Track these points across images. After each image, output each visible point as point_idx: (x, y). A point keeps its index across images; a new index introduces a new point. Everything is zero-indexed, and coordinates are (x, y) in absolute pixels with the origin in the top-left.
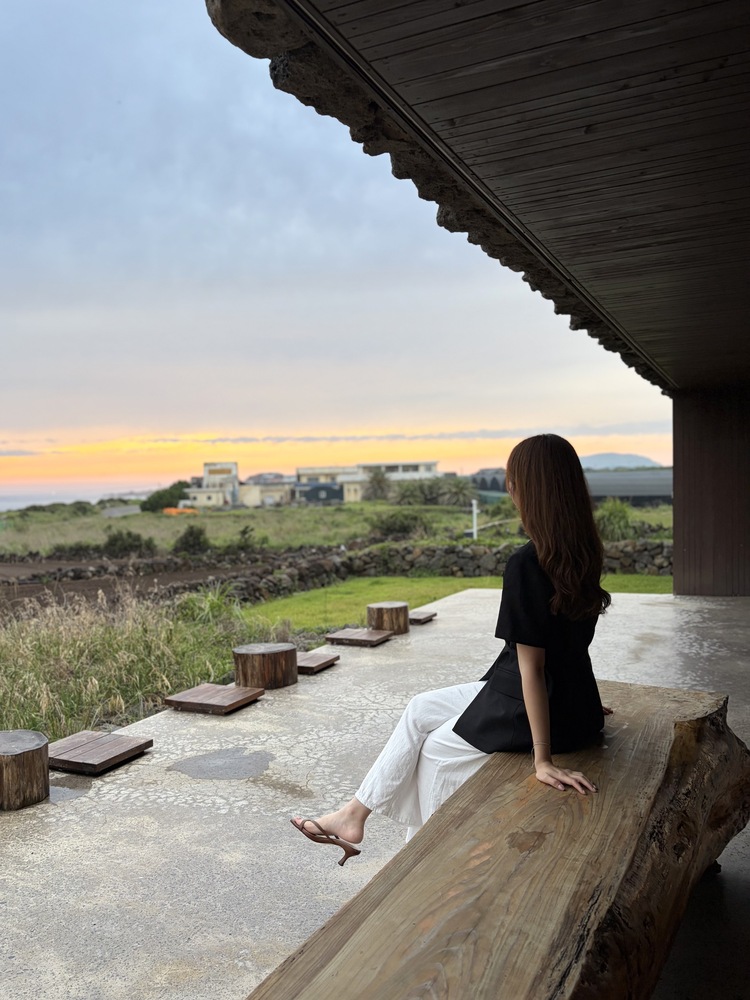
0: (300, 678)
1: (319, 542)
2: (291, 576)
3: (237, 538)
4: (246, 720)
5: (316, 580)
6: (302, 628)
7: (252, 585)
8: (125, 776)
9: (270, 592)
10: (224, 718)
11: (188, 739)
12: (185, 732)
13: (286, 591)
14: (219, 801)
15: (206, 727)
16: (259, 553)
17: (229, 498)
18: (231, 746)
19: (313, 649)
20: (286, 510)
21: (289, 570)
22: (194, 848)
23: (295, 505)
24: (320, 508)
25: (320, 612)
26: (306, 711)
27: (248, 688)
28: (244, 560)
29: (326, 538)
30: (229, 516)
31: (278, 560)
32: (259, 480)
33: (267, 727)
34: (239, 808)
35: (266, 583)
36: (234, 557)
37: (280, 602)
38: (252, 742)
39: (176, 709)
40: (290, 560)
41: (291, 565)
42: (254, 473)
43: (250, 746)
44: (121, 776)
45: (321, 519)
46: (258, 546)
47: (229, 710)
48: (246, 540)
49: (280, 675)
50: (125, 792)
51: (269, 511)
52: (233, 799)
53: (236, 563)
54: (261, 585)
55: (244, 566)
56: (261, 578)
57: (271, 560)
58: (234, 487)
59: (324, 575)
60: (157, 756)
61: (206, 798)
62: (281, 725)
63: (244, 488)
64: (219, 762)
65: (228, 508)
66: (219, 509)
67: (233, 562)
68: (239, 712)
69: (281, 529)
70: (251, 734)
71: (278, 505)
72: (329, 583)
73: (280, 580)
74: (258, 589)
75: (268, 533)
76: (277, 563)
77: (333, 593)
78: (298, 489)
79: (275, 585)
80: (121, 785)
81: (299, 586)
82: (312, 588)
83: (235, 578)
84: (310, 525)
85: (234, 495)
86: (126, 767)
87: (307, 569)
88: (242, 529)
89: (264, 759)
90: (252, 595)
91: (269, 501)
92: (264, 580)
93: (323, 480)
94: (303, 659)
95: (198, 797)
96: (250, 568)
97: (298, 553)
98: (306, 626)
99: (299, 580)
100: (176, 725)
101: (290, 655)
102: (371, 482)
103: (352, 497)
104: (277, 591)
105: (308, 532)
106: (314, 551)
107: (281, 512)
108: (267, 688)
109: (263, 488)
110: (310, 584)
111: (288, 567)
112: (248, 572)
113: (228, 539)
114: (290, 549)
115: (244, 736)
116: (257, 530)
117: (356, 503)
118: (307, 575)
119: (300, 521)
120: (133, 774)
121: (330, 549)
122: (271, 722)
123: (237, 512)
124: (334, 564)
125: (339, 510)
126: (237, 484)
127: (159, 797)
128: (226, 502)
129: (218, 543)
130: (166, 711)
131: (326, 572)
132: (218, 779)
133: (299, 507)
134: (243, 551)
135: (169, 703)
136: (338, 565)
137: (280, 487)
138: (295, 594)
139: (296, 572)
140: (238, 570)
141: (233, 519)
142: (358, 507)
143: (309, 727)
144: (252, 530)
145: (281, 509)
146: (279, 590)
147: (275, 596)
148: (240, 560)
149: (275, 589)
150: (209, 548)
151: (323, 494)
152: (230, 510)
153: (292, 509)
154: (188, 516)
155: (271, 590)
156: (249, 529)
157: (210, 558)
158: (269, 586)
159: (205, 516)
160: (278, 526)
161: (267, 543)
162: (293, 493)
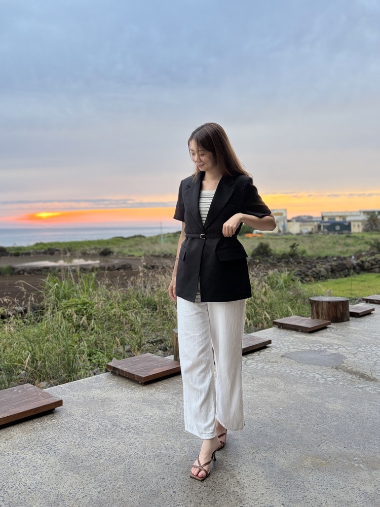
0: (351, 318)
1: (337, 254)
2: (326, 269)
3: (288, 250)
5: (341, 273)
7: (304, 273)
8: (258, 357)
9: (314, 278)
10: (309, 335)
11: (290, 343)
12: (287, 339)
13: (324, 278)
15: (299, 338)
16: (301, 259)
17: (281, 229)
20: (316, 236)
21: (324, 266)
23: (321, 234)
24: (336, 235)
28: (293, 262)
29: (342, 252)
30: (282, 238)
32: (299, 219)
35: (311, 272)
36: (287, 260)
39: (279, 327)
44: (256, 357)
45: (337, 242)
46: (300, 255)
48: (294, 251)
50: (260, 365)
51: (305, 236)
52: (326, 376)
53: (288, 264)
54: (309, 273)
58: (284, 223)
59: (346, 270)
60: (274, 349)
63: (290, 223)
64: (312, 356)
65: (281, 234)
66: (276, 235)
69: (313, 246)
71: (311, 233)
73: (320, 271)
74: (307, 275)
75: (306, 248)
78: (322, 224)
79: (317, 274)
80: (258, 361)
81: (332, 275)
82: (339, 277)
84: (330, 245)
85: (284, 227)
86: (258, 352)
87: (336, 266)
88: (291, 245)
90: (303, 277)
91: (305, 231)
93: (338, 219)
95: (304, 372)
97: (325, 260)
99: (331, 272)
100: (281, 335)
102: (368, 221)
103: (356, 229)
104: (318, 277)
105: (330, 248)
107: (312, 237)
108: (332, 322)
109: (301, 224)
110: (338, 275)
113: (282, 250)
114: (319, 258)
117: (359, 233)
118: (336, 269)
119: (324, 242)
120: (263, 357)
122: (339, 339)
123: (286, 237)
124: (352, 264)
125: (348, 237)
126: (286, 221)
127: (281, 370)
128: (280, 231)
129: (277, 252)
130: (274, 328)
132: (313, 365)
133: (323, 235)
134: (292, 257)
135: (275, 323)
136: (355, 265)
137: (311, 223)
138: (329, 280)
139: (329, 267)
141: (284, 240)
142: (360, 235)
143: (364, 344)
144: (298, 245)
145: (313, 235)
146: (319, 277)
147: (317, 280)
148: (290, 262)
149: (317, 276)
150: (272, 255)
151: (338, 228)
152: (282, 235)
153: (319, 236)
154: (259, 239)
155: (315, 276)
156: (295, 245)
157: (273, 260)
158: (314, 274)
159: (268, 238)
160: (311, 245)
161: (305, 253)
162: (319, 227)
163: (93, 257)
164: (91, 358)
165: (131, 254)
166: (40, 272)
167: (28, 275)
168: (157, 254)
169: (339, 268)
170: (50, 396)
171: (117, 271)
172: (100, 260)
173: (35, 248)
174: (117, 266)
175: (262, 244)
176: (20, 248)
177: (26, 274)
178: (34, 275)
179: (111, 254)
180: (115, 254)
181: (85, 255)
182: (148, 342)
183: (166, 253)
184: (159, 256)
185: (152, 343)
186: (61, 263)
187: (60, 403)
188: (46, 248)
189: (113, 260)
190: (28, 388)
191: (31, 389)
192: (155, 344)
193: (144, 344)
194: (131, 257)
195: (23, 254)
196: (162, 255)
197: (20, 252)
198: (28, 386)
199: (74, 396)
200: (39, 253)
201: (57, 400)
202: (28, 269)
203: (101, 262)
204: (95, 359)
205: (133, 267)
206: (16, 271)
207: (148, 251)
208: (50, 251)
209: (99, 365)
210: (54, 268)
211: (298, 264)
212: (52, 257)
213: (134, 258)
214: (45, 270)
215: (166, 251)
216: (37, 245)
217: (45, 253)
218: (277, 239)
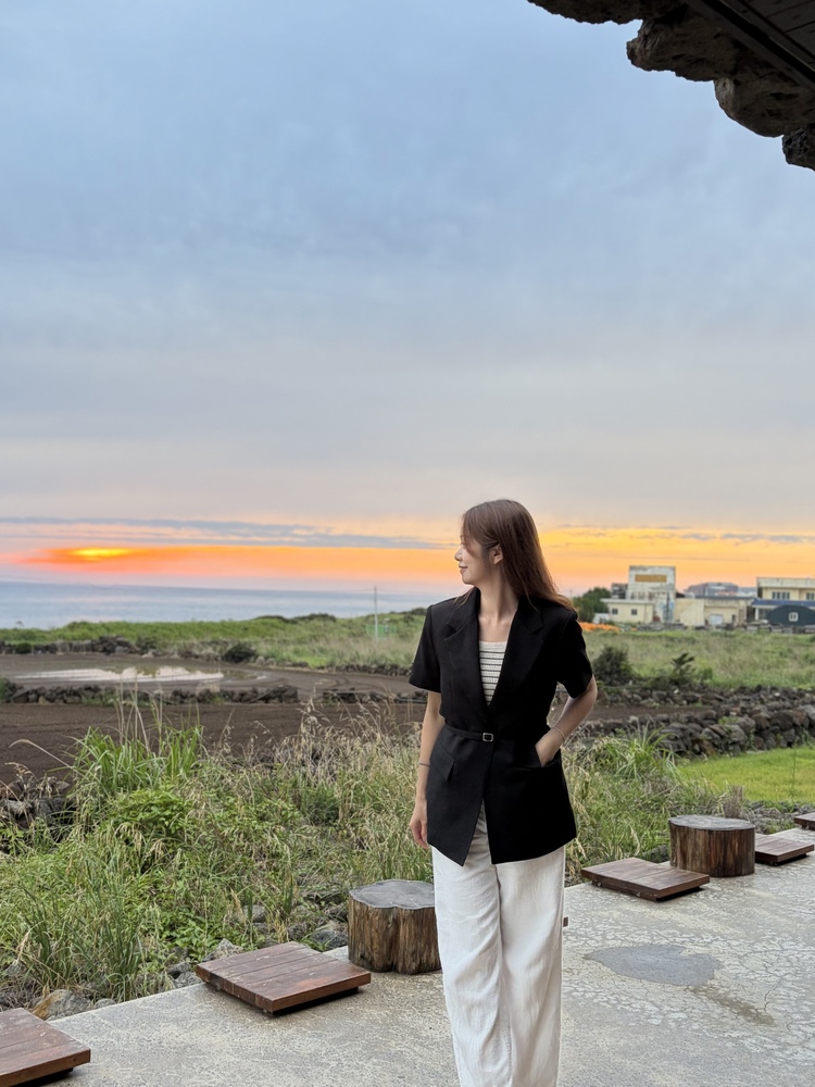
0: (758, 868)
1: (784, 683)
2: (745, 728)
3: (670, 668)
4: (684, 911)
5: (780, 737)
6: (759, 799)
7: (691, 734)
9: (715, 746)
10: (658, 905)
12: (606, 915)
13: (738, 747)
14: (649, 1007)
15: (633, 913)
16: (698, 691)
17: (660, 614)
18: (664, 942)
19: (775, 832)
20: (740, 634)
21: (741, 720)
22: (618, 1060)
23: (752, 629)
24: (789, 635)
25: (785, 782)
26: (764, 912)
27: (688, 872)
28: (677, 698)
29: (794, 678)
30: (660, 637)
31: (726, 703)
32: (703, 592)
33: (712, 925)
34: (675, 1021)
35: (709, 734)
36: (665, 693)
37: (727, 761)
38: (692, 942)
40: (742, 704)
41: (743, 712)
42: (696, 582)
43: (689, 946)
45: (790, 651)
46: (698, 681)
47: (662, 895)
48: (682, 672)
49: (731, 861)
51: (716, 634)
52: (666, 1008)
53: (666, 702)
54: (702, 736)
55: (677, 706)
56: (703, 726)
57: (715, 702)
58: (668, 599)
59: (793, 731)
60: (572, 939)
61: (633, 1000)
62: (730, 926)
63: (681, 600)
64: (650, 959)
65: (658, 626)
66: (646, 628)
67: (663, 699)
68: (676, 901)
69: (731, 660)
70: (691, 930)
71: (728, 627)
72: (800, 743)
73: (729, 732)
74: (698, 741)
75: (711, 663)
76: (724, 706)
77: (804, 756)
78: (758, 607)
79: (722, 737)
81: (758, 742)
82: (775, 747)
83: (667, 721)
84: (773, 659)
85: (667, 609)
87: (769, 720)
88: (677, 656)
89: (708, 965)
90: (690, 748)
91: (716, 621)
92: (707, 730)
93: (794, 597)
94: (762, 844)
95: (624, 998)
96: (685, 710)
97: (755, 696)
98: (765, 799)
99: (756, 733)
100: (595, 904)
101: (746, 836)
104: (724, 745)
105: (769, 667)
106: (777, 694)
107: (732, 637)
108: (713, 875)
109: (707, 602)
110: (771, 740)
111: (738, 715)
112: (683, 716)
113: (657, 668)
114: (742, 690)
115: (682, 932)
116: (697, 659)
118: (767, 728)
119: (759, 651)
121: (801, 694)
122: (718, 919)
123: (670, 633)
124: (808, 718)
126: (672, 596)
127: (575, 989)
128: (656, 619)
129: (643, 673)
130: (582, 885)
131: (795, 725)
132: (647, 979)
133: (759, 632)
134: (677, 685)
135: (587, 875)
137: (733, 603)
138: (749, 752)
139: (752, 723)
140: (669, 711)
141: (664, 642)
143: (769, 934)
144: (691, 659)
145: (733, 633)
146: (727, 745)
147: (722, 753)
148: (672, 698)
149: (723, 742)
150: (630, 678)
151: (794, 617)
152: (662, 630)
153: (748, 634)
154: (605, 635)
155: (716, 743)
156: (687, 658)
157: (633, 693)
158: (714, 738)
159: (627, 636)
160: (727, 656)
161: (711, 677)
162: (751, 612)
163: (207, 663)
164: (174, 934)
165: (299, 660)
166: (77, 698)
167: (47, 703)
168: (361, 664)
169: (778, 724)
170: (64, 1040)
171: (262, 703)
172: (224, 672)
173: (69, 634)
174: (262, 691)
175: (610, 649)
176: (30, 635)
177: (41, 699)
178: (61, 703)
179: (252, 659)
180: (261, 658)
181: (188, 658)
182: (308, 898)
183: (383, 662)
184: (365, 669)
185: (317, 900)
186: (129, 674)
187: (85, 1057)
188: (95, 637)
189: (255, 673)
190: (18, 1018)
191: (25, 1020)
192: (323, 903)
193: (299, 904)
194: (299, 669)
195: (37, 648)
196: (374, 666)
197: (32, 643)
198: (19, 1015)
199: (118, 1039)
200: (78, 649)
201: (80, 1049)
202: (48, 687)
203: (226, 677)
204: (183, 936)
205: (299, 692)
206: (20, 692)
207: (341, 656)
208: (106, 645)
209: (190, 951)
210: (111, 688)
211: (688, 702)
212: (108, 658)
213: (305, 669)
214: (90, 694)
215: (383, 656)
216: (73, 626)
217: (92, 648)
218: (648, 637)
